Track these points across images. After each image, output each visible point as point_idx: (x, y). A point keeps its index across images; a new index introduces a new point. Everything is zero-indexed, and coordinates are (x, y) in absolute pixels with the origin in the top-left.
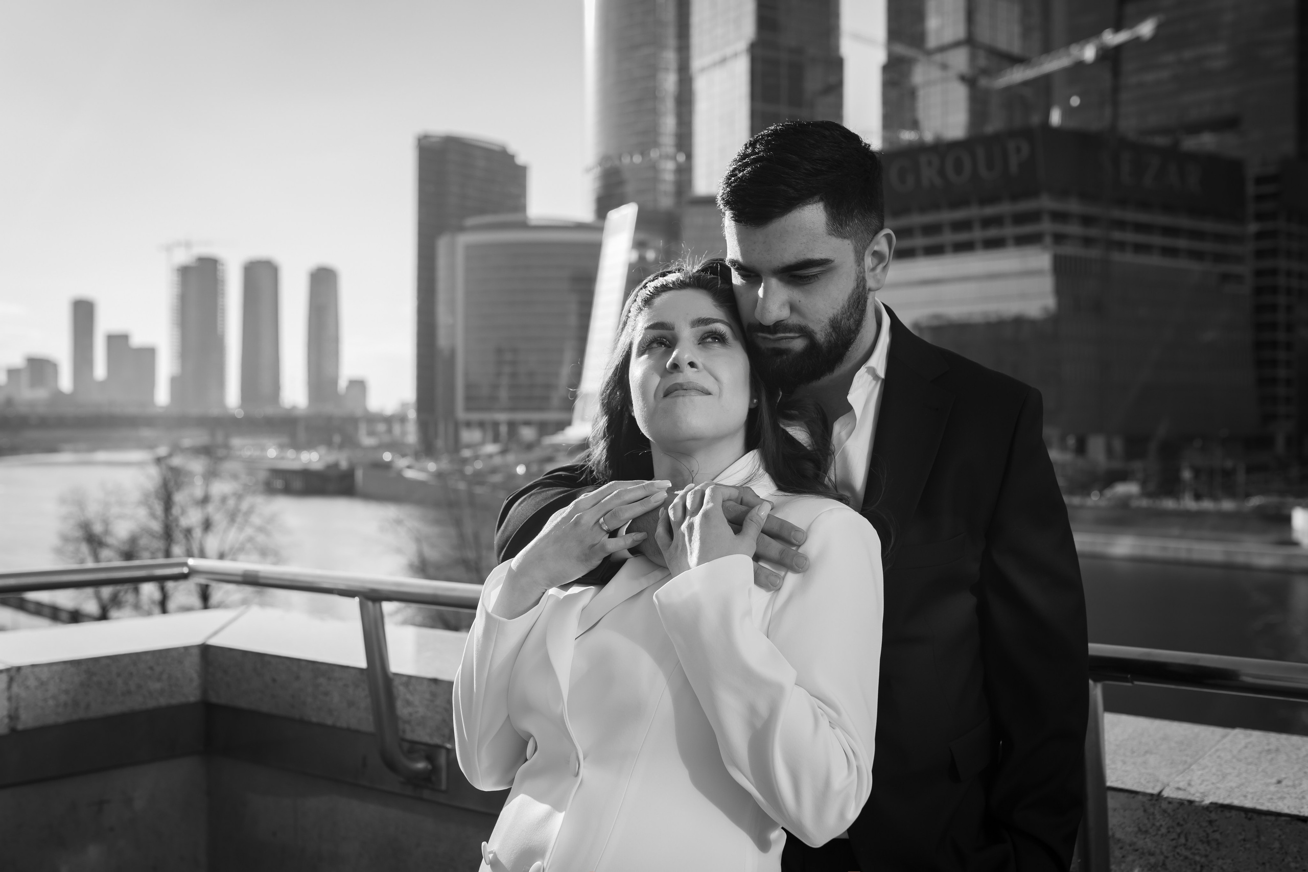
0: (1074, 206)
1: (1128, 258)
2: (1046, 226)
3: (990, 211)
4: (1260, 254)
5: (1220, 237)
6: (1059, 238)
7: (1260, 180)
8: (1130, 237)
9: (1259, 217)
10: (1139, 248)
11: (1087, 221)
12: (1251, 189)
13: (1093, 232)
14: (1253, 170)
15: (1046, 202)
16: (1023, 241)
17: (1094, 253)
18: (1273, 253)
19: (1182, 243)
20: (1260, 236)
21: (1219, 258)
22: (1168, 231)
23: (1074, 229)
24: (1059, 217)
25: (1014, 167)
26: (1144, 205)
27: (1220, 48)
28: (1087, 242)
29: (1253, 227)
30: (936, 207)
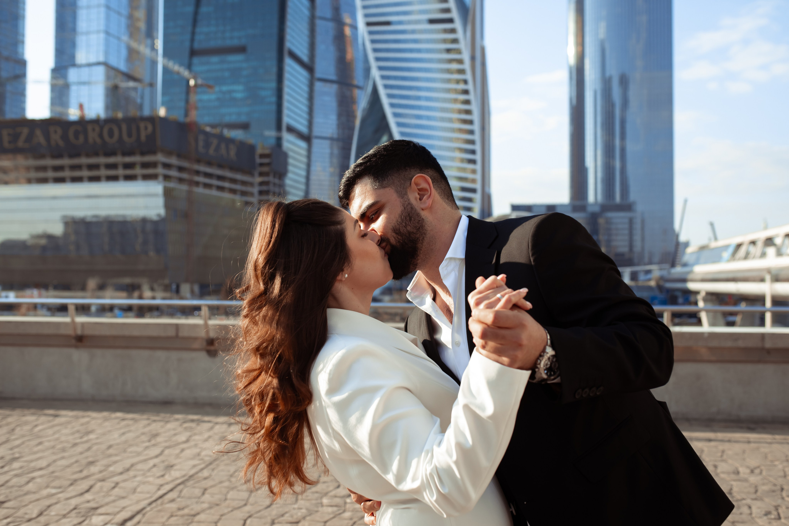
0: (174, 161)
1: (200, 190)
2: (160, 170)
3: (128, 159)
4: (261, 193)
5: (244, 183)
6: (167, 178)
7: (262, 156)
8: (201, 179)
9: (261, 174)
10: (207, 186)
11: (181, 169)
12: (258, 160)
13: (185, 176)
14: (259, 151)
15: (160, 158)
16: (146, 177)
17: (184, 187)
18: (267, 193)
19: (227, 185)
20: (261, 184)
21: (244, 193)
22: (220, 178)
23: (174, 173)
24: (167, 166)
25: (143, 138)
26: (209, 164)
27: (240, 87)
28: (181, 180)
29: (258, 179)
30: (96, 154)
